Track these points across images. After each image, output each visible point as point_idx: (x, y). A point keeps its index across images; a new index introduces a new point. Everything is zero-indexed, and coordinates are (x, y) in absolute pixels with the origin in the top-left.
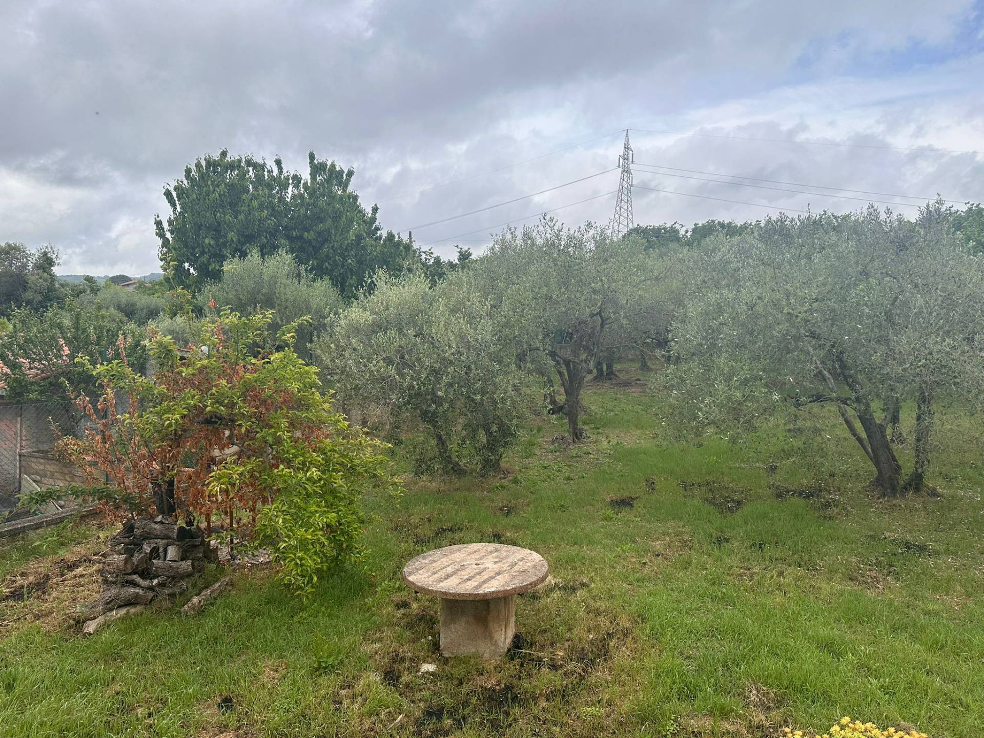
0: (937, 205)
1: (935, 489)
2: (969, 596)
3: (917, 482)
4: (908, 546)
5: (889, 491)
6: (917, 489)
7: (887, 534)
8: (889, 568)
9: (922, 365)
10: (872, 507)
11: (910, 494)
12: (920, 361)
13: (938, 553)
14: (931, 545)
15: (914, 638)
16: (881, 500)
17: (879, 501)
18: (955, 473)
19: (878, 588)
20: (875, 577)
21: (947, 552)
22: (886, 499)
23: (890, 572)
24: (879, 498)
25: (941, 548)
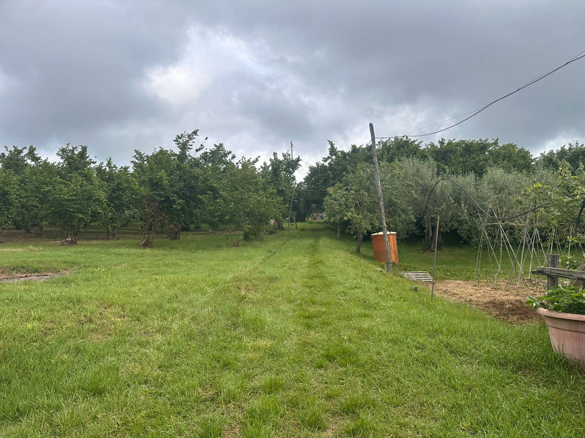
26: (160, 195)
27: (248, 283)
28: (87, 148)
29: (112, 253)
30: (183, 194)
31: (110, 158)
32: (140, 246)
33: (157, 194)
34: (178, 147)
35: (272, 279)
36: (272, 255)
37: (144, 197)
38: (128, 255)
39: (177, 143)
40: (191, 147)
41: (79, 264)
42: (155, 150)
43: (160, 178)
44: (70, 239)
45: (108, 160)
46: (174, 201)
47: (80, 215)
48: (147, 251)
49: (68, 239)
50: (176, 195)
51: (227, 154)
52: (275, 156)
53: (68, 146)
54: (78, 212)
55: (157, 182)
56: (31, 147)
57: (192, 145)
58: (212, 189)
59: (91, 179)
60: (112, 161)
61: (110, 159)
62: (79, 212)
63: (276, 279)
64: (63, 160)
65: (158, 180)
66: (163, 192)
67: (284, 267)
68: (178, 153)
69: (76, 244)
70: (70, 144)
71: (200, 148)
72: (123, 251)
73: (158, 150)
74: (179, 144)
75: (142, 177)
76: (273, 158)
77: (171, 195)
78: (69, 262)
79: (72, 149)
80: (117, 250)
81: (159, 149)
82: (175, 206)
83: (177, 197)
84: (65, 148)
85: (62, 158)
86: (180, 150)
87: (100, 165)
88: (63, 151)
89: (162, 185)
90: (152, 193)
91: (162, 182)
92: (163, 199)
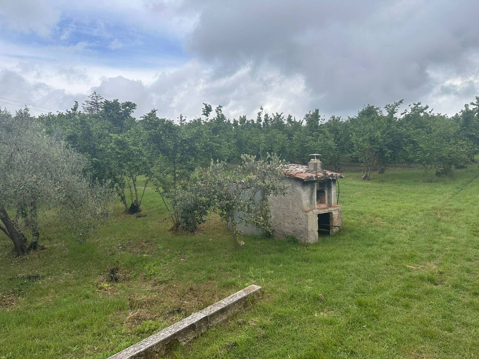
0: (26, 111)
1: (43, 246)
2: (56, 292)
3: (34, 245)
4: (29, 278)
5: (21, 252)
6: (35, 248)
7: (19, 275)
8: (19, 293)
9: (22, 189)
10: (12, 263)
11: (32, 252)
12: (21, 187)
13: (43, 277)
14: (41, 274)
15: (28, 325)
16: (17, 258)
17: (16, 259)
18: (54, 236)
19: (13, 305)
20: (12, 300)
21: (48, 275)
22: (20, 257)
23: (20, 294)
24: (16, 258)
25: (45, 274)
26: (376, 148)
27: (442, 212)
28: (319, 110)
30: (391, 145)
32: (362, 179)
33: (374, 147)
34: (387, 111)
35: (457, 210)
36: (459, 191)
37: (366, 149)
39: (387, 109)
40: (397, 111)
42: (365, 106)
43: (377, 137)
45: (333, 118)
46: (386, 151)
48: (369, 183)
50: (387, 147)
51: (423, 109)
52: (466, 107)
53: (310, 112)
55: (375, 140)
57: (397, 110)
58: (413, 142)
63: (461, 210)
65: (375, 138)
66: (378, 146)
67: (468, 202)
71: (404, 112)
76: (464, 109)
77: (384, 147)
81: (368, 106)
82: (386, 155)
85: (307, 121)
86: (389, 114)
88: (307, 116)
89: (378, 141)
90: (371, 147)
91: (378, 139)
92: (378, 150)
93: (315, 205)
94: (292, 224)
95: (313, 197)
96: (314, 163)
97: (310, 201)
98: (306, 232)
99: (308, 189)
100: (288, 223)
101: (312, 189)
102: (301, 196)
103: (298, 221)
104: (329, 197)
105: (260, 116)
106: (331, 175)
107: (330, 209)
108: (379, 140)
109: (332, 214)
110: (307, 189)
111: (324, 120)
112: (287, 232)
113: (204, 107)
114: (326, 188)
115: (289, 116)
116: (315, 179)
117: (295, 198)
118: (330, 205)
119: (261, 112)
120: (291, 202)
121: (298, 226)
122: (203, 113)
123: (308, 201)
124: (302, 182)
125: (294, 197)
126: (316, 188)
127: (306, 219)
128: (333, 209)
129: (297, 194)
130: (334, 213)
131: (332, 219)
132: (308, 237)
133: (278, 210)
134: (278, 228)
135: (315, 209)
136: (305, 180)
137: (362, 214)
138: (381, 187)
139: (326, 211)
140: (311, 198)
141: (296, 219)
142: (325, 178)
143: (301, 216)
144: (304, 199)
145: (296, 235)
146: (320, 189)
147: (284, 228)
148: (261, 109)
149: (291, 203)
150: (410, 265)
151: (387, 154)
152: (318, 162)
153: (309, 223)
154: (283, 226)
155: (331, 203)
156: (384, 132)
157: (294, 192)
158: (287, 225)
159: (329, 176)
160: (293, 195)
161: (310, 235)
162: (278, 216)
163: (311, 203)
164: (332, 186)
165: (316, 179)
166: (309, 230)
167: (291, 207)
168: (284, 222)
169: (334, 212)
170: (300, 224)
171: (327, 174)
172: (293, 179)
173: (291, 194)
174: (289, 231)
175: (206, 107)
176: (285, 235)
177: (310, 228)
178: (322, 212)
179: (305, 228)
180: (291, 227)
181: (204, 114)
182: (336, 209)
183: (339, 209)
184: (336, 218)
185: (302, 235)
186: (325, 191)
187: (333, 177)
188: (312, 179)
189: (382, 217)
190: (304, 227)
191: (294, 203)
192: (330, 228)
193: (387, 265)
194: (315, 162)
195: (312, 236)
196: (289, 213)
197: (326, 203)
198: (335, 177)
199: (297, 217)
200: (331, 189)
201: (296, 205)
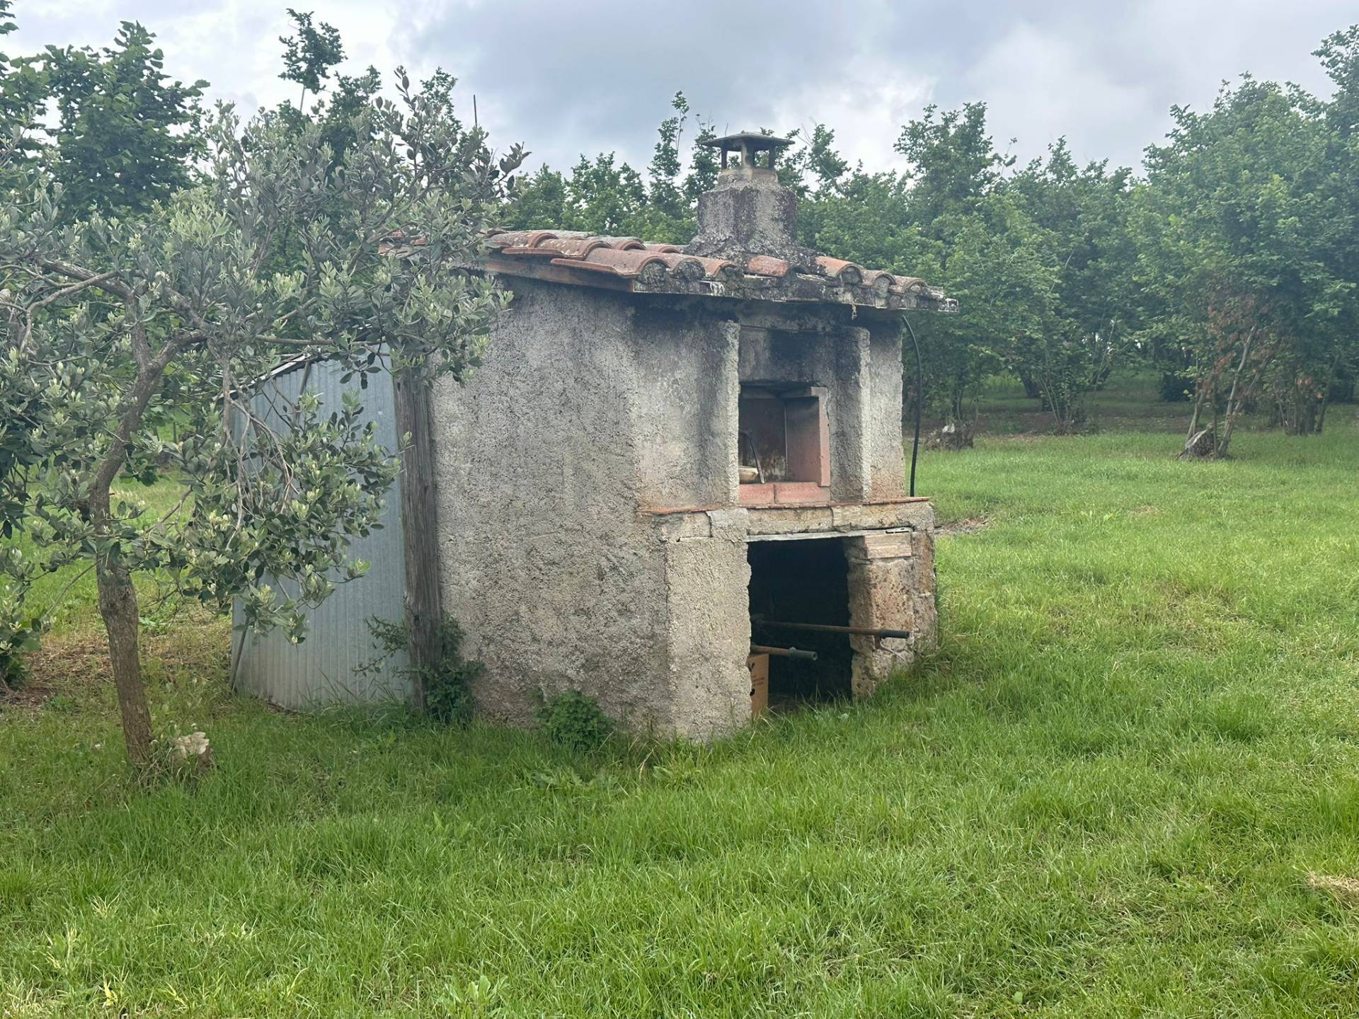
26: (1261, 269)
28: (983, 110)
29: (1100, 473)
30: (1346, 256)
31: (1061, 140)
32: (1186, 452)
33: (1251, 266)
34: (1332, 75)
37: (1205, 275)
38: (1156, 478)
39: (1327, 60)
41: (1009, 502)
42: (1226, 89)
43: (1268, 205)
44: (953, 430)
45: (1055, 148)
46: (1317, 289)
47: (983, 349)
49: (946, 429)
50: (1321, 264)
53: (929, 116)
54: (977, 338)
55: (1254, 222)
56: (819, 130)
59: (1008, 224)
60: (1066, 148)
61: (1062, 143)
62: (981, 339)
64: (916, 164)
65: (1258, 213)
66: (1275, 258)
68: (1330, 100)
69: (971, 445)
70: (935, 107)
72: (1132, 464)
73: (1236, 86)
74: (1334, 63)
75: (1200, 207)
77: (1305, 264)
78: (980, 497)
79: (941, 123)
80: (1110, 464)
81: (1242, 82)
82: (1317, 307)
83: (1324, 271)
84: (919, 123)
85: (911, 160)
86: (1337, 89)
87: (1030, 169)
88: (915, 132)
89: (1271, 229)
90: (1237, 262)
91: (1273, 219)
92: (1274, 282)
93: (727, 480)
94: (576, 613)
95: (717, 425)
96: (733, 192)
97: (693, 450)
98: (655, 663)
99: (686, 368)
100: (558, 612)
101: (712, 367)
102: (627, 411)
103: (610, 588)
104: (846, 439)
105: (673, 145)
106: (844, 272)
107: (846, 516)
108: (1281, 221)
109: (865, 551)
110: (675, 366)
111: (1012, 162)
112: (549, 676)
113: (292, 29)
114: (826, 375)
115: (817, 135)
116: (718, 289)
117: (591, 429)
118: (849, 491)
119: (674, 121)
120: (569, 459)
121: (613, 629)
122: (285, 69)
123: (679, 451)
124: (630, 312)
125: (587, 422)
126: (734, 356)
127: (654, 575)
128: (871, 520)
129: (605, 400)
130: (877, 546)
131: (865, 585)
132: (669, 696)
133: (497, 526)
134: (504, 655)
135: (725, 504)
136: (638, 288)
137: (1100, 580)
138: (1283, 483)
139: (818, 527)
140: (703, 433)
141: (601, 576)
142: (800, 292)
143: (627, 554)
144: (648, 429)
145: (601, 689)
146: (780, 374)
147: (535, 647)
148: (678, 106)
149: (568, 471)
150: (1336, 871)
151: (1321, 301)
152: (762, 187)
153: (673, 599)
154: (526, 636)
155: (858, 478)
156: (1309, 181)
157: (585, 385)
158: (549, 626)
159: (833, 283)
160: (579, 408)
161: (687, 685)
162: (502, 567)
163: (705, 466)
164: (865, 356)
165: (729, 289)
166: (676, 650)
167: (569, 497)
168: (533, 608)
169: (876, 542)
170: (625, 611)
171: (822, 267)
172: (569, 287)
173: (568, 401)
174: (560, 667)
175: (309, 33)
176: (541, 697)
177: (681, 638)
178: (783, 529)
179: (653, 636)
180: (574, 636)
181: (295, 75)
182: (893, 519)
183: (913, 522)
184: (893, 578)
185: (634, 690)
186: (814, 391)
187: (865, 289)
188: (695, 288)
189: (1226, 597)
190: (648, 632)
191: (587, 466)
192: (853, 652)
193: (1164, 871)
194: (740, 186)
195: (701, 692)
196: (560, 543)
197: (826, 481)
198: (877, 295)
199: (604, 563)
200: (857, 383)
201: (599, 476)
